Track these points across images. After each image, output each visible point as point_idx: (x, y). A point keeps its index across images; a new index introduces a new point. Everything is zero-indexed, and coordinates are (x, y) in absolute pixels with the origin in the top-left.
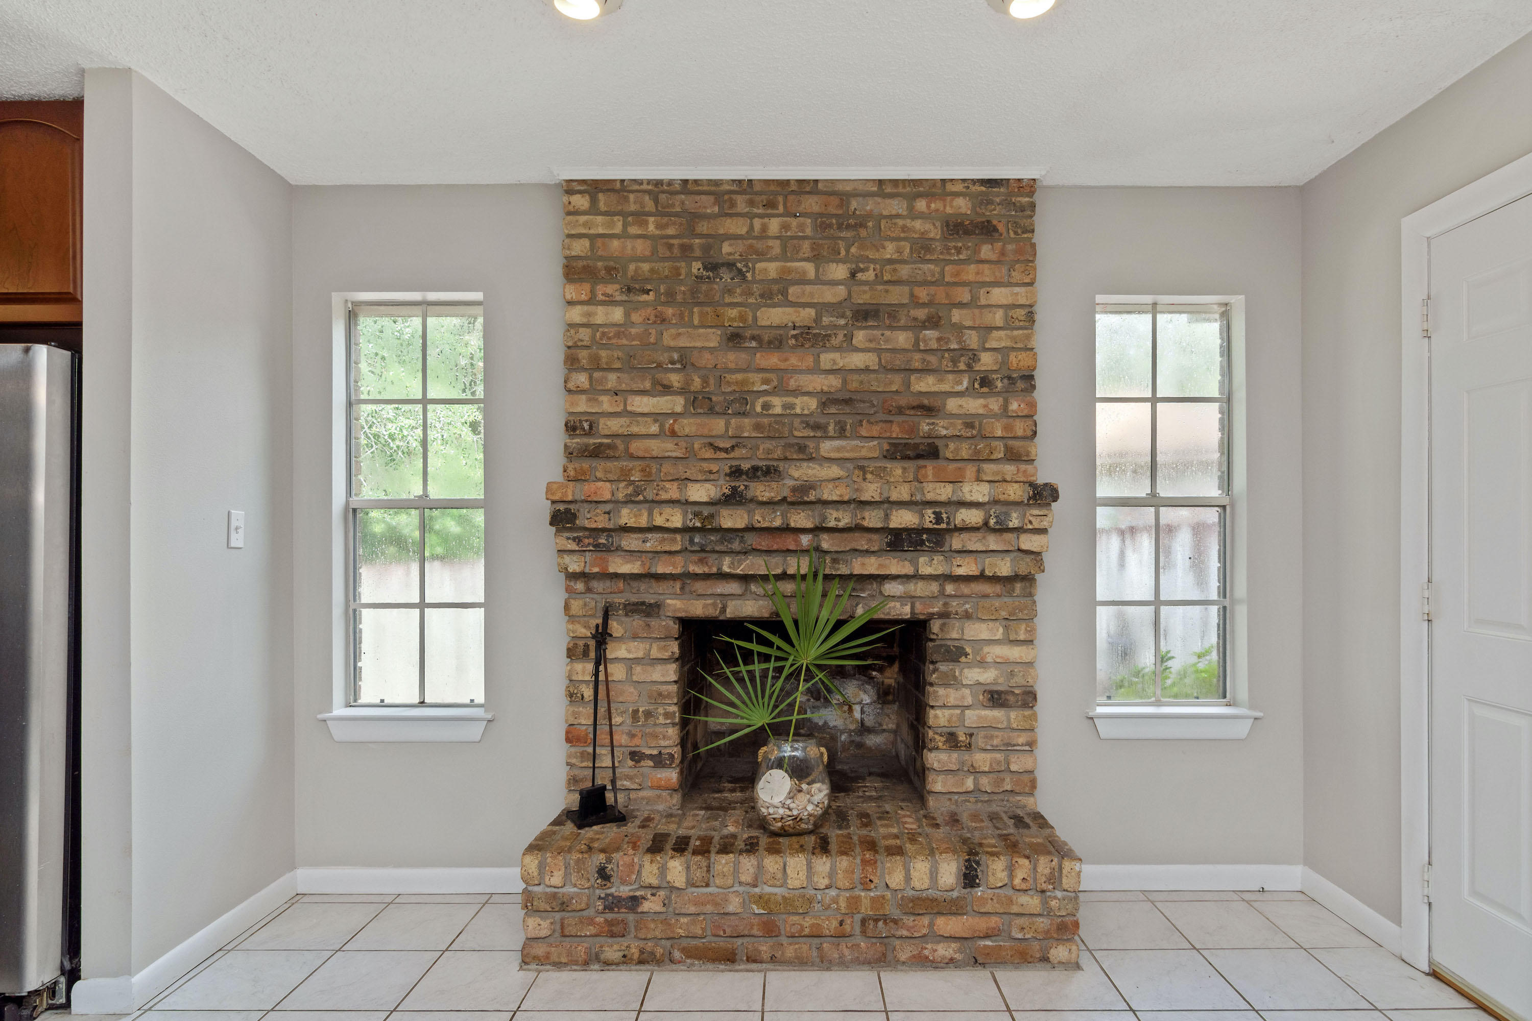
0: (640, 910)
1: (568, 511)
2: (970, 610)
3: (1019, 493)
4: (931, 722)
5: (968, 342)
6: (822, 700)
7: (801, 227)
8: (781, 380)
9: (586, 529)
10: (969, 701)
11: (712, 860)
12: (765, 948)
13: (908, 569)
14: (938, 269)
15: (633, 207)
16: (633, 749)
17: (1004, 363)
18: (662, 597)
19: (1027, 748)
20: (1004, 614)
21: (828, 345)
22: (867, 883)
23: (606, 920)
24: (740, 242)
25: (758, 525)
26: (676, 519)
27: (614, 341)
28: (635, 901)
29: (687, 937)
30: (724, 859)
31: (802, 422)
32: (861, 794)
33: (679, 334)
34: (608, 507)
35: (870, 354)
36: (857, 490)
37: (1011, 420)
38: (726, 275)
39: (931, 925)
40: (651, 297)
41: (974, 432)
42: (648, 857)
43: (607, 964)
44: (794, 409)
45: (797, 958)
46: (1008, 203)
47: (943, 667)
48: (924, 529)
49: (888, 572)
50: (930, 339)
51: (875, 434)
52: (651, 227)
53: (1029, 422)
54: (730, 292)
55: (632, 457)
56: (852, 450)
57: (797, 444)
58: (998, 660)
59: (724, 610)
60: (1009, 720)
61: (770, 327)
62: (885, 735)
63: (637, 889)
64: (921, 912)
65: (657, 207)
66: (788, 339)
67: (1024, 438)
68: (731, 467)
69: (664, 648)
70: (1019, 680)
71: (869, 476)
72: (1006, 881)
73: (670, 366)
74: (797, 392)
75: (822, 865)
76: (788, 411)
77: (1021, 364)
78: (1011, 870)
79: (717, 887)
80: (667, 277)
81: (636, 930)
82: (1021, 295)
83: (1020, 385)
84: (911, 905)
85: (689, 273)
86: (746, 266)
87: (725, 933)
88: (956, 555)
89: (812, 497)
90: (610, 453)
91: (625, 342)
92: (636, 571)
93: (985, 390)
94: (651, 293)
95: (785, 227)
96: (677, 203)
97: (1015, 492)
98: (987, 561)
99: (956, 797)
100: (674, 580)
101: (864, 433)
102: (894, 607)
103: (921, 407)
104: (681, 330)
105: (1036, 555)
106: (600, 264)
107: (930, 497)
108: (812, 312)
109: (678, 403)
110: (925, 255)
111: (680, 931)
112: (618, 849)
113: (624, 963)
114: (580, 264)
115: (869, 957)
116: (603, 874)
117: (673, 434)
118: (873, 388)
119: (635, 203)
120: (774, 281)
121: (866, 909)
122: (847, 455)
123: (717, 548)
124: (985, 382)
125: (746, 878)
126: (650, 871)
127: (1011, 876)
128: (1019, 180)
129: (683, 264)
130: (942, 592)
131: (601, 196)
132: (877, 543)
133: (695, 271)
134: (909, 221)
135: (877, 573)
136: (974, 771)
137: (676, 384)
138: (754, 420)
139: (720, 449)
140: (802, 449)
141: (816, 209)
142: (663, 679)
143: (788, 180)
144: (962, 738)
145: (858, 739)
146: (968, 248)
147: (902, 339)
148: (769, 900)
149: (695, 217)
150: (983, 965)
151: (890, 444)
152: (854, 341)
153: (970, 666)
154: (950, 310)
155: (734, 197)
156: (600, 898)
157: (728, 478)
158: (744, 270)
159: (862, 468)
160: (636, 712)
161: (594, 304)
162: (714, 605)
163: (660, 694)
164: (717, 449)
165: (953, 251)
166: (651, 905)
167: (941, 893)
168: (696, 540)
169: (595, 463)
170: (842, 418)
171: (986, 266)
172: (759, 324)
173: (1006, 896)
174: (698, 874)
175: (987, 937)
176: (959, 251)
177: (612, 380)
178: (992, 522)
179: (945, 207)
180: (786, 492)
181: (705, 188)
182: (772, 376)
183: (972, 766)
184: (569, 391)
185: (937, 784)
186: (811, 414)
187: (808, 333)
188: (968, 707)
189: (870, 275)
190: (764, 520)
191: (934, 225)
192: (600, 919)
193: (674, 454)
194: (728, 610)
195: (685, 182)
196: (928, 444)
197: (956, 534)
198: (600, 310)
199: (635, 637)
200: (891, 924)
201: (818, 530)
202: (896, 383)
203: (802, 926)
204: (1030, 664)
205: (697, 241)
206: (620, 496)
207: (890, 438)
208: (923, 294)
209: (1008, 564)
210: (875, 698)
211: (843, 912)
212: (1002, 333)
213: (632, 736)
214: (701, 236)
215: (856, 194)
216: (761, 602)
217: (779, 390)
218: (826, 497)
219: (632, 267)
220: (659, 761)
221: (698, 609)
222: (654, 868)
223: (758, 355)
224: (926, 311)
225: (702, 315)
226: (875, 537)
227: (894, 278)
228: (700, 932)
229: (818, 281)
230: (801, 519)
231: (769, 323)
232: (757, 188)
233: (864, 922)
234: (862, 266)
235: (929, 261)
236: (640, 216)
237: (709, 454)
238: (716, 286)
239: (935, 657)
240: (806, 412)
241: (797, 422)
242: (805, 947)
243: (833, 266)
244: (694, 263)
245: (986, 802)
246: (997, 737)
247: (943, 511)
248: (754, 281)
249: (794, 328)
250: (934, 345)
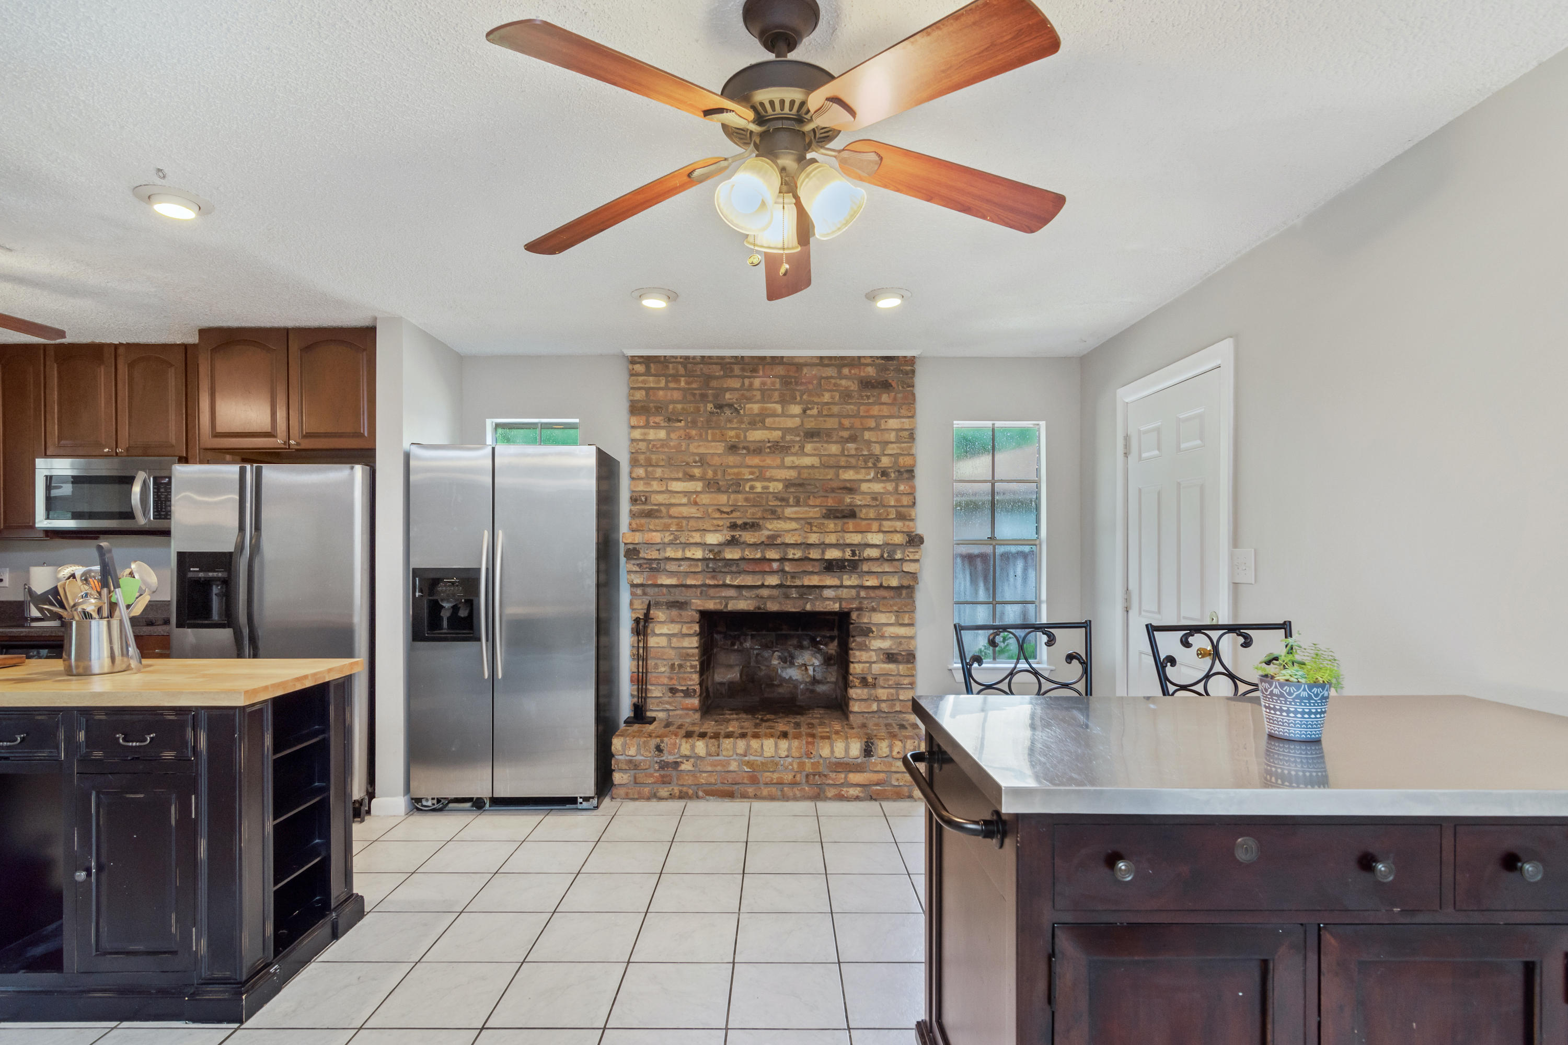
0: (680, 769)
1: (635, 549)
2: (875, 606)
3: (901, 539)
4: (851, 671)
5: (874, 450)
6: (788, 663)
7: (773, 384)
8: (761, 472)
9: (645, 559)
10: (874, 659)
11: (721, 742)
12: (751, 790)
13: (836, 582)
14: (856, 408)
15: (671, 372)
16: (672, 687)
17: (896, 463)
18: (689, 598)
19: (910, 686)
20: (895, 608)
21: (789, 452)
22: (809, 755)
23: (660, 775)
24: (736, 392)
25: (747, 557)
26: (699, 554)
27: (660, 450)
28: (676, 764)
29: (706, 784)
30: (727, 741)
31: (773, 497)
32: (810, 716)
33: (699, 446)
34: (658, 547)
35: (815, 457)
36: (805, 538)
37: (900, 496)
38: (728, 412)
39: (846, 778)
40: (683, 423)
41: (878, 503)
42: (684, 740)
43: (661, 799)
44: (769, 489)
45: (769, 795)
46: (898, 370)
47: (858, 639)
48: (845, 559)
49: (824, 584)
50: (851, 449)
51: (818, 503)
52: (683, 384)
53: (911, 497)
54: (730, 421)
55: (671, 517)
56: (803, 513)
57: (771, 510)
58: (892, 635)
59: (726, 606)
60: (898, 670)
61: (754, 441)
62: (829, 685)
63: (678, 758)
64: (840, 770)
65: (686, 372)
66: (765, 448)
67: (908, 506)
68: (730, 523)
69: (690, 628)
70: (905, 647)
71: (814, 528)
72: (888, 753)
73: (694, 464)
74: (771, 479)
75: (784, 744)
76: (765, 491)
77: (906, 463)
78: (891, 747)
79: (724, 756)
80: (692, 412)
81: (677, 780)
82: (906, 423)
83: (906, 475)
84: (834, 767)
85: (705, 410)
86: (740, 406)
87: (728, 781)
88: (865, 574)
89: (779, 541)
90: (658, 514)
91: (666, 450)
92: (674, 583)
93: (884, 478)
94: (682, 422)
95: (764, 384)
96: (698, 370)
97: (898, 539)
98: (884, 578)
99: (867, 715)
100: (697, 588)
101: (811, 503)
102: (829, 605)
103: (845, 488)
104: (700, 444)
105: (914, 576)
106: (651, 405)
107: (848, 541)
108: (779, 433)
109: (698, 486)
110: (848, 400)
111: (702, 780)
112: (666, 736)
113: (671, 798)
114: (640, 405)
115: (810, 795)
116: (659, 749)
117: (696, 503)
118: (816, 477)
119: (673, 369)
120: (757, 415)
121: (808, 768)
122: (801, 516)
123: (723, 570)
124: (884, 473)
125: (740, 751)
126: (685, 748)
127: (891, 751)
128: (905, 357)
129: (702, 405)
130: (858, 594)
131: (652, 365)
132: (818, 567)
133: (709, 409)
134: (838, 380)
135: (818, 584)
136: (877, 700)
137: (698, 475)
138: (744, 496)
139: (724, 513)
140: (773, 512)
141: (782, 373)
142: (690, 646)
143: (765, 357)
144: (870, 680)
145: (811, 687)
146: (874, 396)
147: (834, 449)
148: (753, 764)
149: (709, 378)
150: (875, 800)
151: (827, 510)
152: (805, 450)
153: (874, 638)
154: (864, 431)
155: (733, 366)
156: (657, 762)
157: (729, 529)
158: (739, 408)
159: (810, 524)
160: (673, 665)
161: (647, 428)
162: (721, 603)
163: (688, 655)
164: (722, 512)
165: (865, 398)
166: (686, 766)
167: (851, 760)
168: (710, 566)
169: (648, 520)
170: (797, 494)
171: (885, 406)
172: (748, 440)
173: (888, 762)
174: (713, 749)
175: (877, 784)
176: (868, 397)
177: (659, 472)
178: (885, 555)
179: (860, 373)
180: (763, 539)
181: (715, 361)
182: (756, 470)
183: (876, 697)
184: (633, 479)
185: (855, 707)
186: (779, 492)
187: (777, 445)
188: (874, 662)
189: (814, 412)
190: (751, 554)
191: (853, 382)
192: (657, 774)
193: (696, 515)
194: (729, 606)
195: (703, 357)
196: (850, 510)
197: (865, 562)
198: (652, 431)
199: (672, 621)
200: (823, 777)
201: (783, 560)
202: (830, 474)
203: (772, 778)
204: (912, 638)
205: (710, 391)
206: (666, 540)
207: (827, 506)
208: (846, 422)
209: (897, 580)
210: (822, 662)
211: (796, 770)
212: (894, 445)
213: (671, 679)
214: (713, 389)
215: (806, 365)
216: (749, 602)
217: (761, 478)
218: (787, 541)
219: (671, 407)
220: (687, 693)
221: (711, 605)
222: (688, 746)
223: (747, 458)
224: (849, 433)
225: (713, 435)
226: (816, 563)
227: (830, 413)
228: (714, 781)
229: (784, 415)
230: (772, 554)
231: (753, 439)
232: (747, 361)
233: (807, 776)
234: (810, 406)
235: (850, 404)
236: (676, 377)
237: (717, 515)
238: (721, 418)
239: (854, 633)
240: (776, 491)
241: (770, 496)
242: (774, 790)
243: (792, 406)
244: (708, 404)
245: (885, 717)
246: (892, 680)
247: (856, 549)
248: (745, 415)
249: (769, 442)
250: (853, 452)
